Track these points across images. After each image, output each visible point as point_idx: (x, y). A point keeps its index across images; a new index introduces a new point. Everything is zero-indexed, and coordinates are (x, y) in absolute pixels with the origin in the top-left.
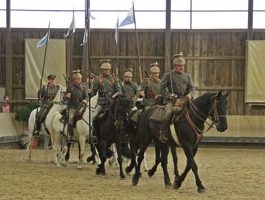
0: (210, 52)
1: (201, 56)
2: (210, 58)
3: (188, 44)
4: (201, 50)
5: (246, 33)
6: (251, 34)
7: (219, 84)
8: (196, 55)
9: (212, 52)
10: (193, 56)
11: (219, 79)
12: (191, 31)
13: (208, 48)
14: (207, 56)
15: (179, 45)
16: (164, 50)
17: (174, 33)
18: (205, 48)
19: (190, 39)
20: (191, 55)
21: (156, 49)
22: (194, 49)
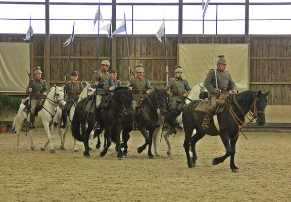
0: (148, 53)
1: (141, 56)
2: (148, 58)
3: (130, 47)
4: (141, 51)
5: (177, 38)
6: (181, 39)
7: (156, 79)
8: (137, 56)
9: (150, 54)
10: (135, 56)
11: (155, 75)
12: (133, 37)
13: (147, 50)
14: (146, 56)
15: (123, 47)
16: (111, 51)
17: (119, 38)
18: (144, 50)
19: (132, 43)
20: (133, 55)
21: (104, 51)
22: (135, 51)
